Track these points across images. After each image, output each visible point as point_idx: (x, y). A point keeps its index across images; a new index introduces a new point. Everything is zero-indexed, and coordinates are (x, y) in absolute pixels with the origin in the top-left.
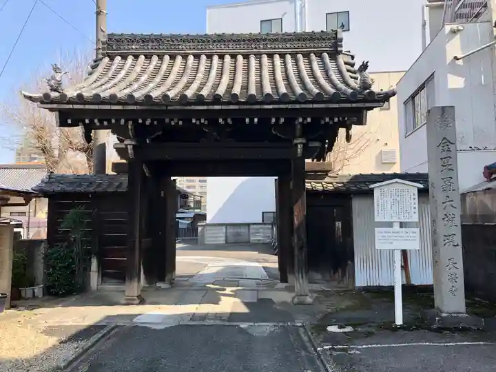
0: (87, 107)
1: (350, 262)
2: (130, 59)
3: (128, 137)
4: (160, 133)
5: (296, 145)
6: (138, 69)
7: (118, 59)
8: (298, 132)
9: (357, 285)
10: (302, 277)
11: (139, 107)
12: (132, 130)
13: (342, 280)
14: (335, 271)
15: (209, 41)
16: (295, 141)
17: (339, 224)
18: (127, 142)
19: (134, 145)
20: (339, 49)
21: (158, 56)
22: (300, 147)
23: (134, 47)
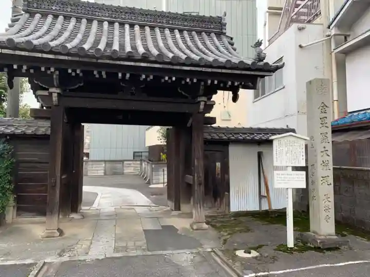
0: (18, 53)
1: (226, 193)
2: (50, 18)
3: (53, 86)
4: (82, 84)
5: (199, 102)
6: (58, 26)
7: (38, 16)
8: (201, 92)
9: (231, 211)
10: (200, 208)
11: (70, 58)
12: (56, 79)
13: (220, 207)
14: (216, 200)
15: (121, 12)
16: (199, 99)
17: (218, 164)
18: (51, 90)
19: (58, 93)
20: (224, 31)
21: (77, 18)
22: (202, 103)
23: (54, 8)
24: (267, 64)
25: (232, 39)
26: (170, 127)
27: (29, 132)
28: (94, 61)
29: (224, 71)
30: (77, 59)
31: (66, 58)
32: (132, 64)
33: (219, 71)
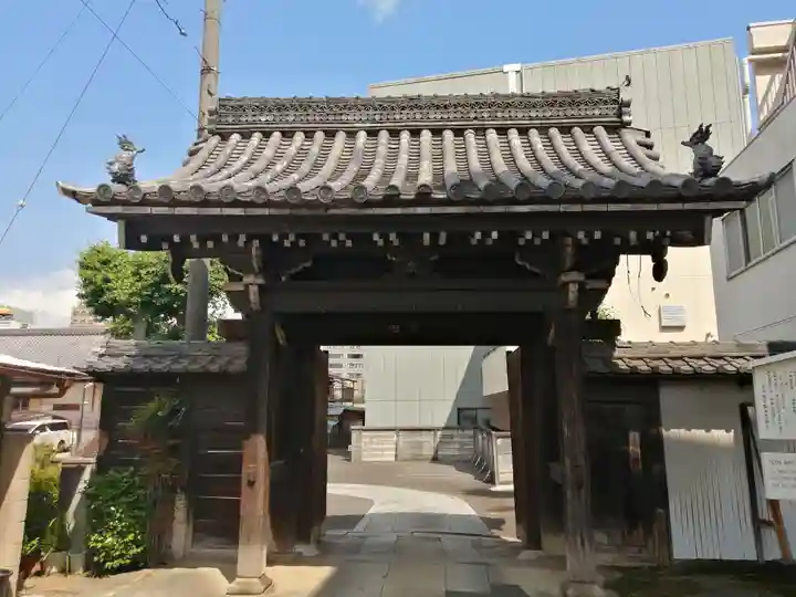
1: (661, 511)
2: (256, 138)
3: (250, 270)
4: (308, 265)
5: (567, 284)
6: (268, 152)
7: (235, 137)
9: (676, 556)
10: (583, 544)
11: (273, 211)
12: (257, 256)
13: (645, 546)
14: (633, 526)
15: (393, 109)
16: (564, 278)
17: (634, 436)
18: (249, 279)
19: (260, 286)
20: (626, 118)
21: (305, 132)
22: (573, 288)
23: (263, 119)
24: (726, 181)
25: (648, 134)
26: (513, 348)
27: (214, 368)
28: (321, 212)
29: (613, 207)
30: (287, 212)
31: (266, 212)
32: (398, 211)
33: (602, 208)
